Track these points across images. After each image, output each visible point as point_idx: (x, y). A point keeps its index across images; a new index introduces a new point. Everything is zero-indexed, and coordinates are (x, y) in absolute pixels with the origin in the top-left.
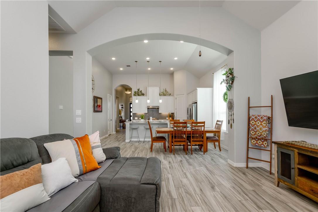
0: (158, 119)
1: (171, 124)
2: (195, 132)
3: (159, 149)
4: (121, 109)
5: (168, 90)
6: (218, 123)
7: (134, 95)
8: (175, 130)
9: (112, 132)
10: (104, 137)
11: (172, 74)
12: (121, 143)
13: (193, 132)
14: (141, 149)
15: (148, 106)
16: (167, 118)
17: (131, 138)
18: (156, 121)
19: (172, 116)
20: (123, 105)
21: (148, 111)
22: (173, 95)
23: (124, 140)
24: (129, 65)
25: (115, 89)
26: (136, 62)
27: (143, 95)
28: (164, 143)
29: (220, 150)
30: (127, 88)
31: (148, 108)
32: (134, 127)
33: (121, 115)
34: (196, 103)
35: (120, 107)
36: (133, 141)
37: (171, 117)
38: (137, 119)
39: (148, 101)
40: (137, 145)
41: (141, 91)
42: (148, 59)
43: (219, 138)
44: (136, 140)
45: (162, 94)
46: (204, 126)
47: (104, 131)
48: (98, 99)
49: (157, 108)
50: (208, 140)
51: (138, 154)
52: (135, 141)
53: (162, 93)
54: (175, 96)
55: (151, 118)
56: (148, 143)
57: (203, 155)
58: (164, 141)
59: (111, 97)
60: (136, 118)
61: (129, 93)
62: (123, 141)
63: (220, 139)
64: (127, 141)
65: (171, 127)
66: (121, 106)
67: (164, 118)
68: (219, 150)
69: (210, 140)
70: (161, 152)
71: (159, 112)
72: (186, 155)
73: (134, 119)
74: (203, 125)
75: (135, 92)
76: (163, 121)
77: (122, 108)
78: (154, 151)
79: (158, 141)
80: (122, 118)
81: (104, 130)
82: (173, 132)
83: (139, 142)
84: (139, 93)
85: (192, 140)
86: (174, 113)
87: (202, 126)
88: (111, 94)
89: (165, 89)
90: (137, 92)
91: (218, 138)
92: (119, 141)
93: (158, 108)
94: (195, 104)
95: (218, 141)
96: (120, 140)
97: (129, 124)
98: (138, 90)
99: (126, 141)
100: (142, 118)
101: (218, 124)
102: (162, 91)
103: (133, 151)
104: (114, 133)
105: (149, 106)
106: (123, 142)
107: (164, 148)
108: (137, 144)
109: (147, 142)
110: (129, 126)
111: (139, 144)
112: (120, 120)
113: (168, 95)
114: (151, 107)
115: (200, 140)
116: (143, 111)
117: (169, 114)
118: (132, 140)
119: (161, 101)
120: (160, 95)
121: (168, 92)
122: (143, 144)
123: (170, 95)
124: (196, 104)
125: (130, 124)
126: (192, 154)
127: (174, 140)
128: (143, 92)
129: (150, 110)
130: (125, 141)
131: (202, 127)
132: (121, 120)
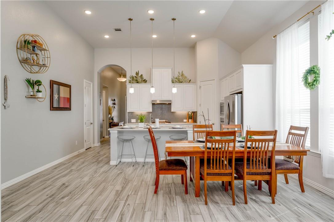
0: (170, 123)
1: (196, 134)
2: (253, 152)
3: (173, 185)
4: (111, 105)
5: (186, 74)
6: (293, 131)
7: (130, 82)
8: (208, 148)
9: (94, 143)
10: (76, 153)
11: (193, 47)
12: (102, 167)
13: (249, 153)
14: (135, 183)
15: (152, 101)
16: (185, 121)
17: (121, 156)
18: (167, 127)
19: (193, 117)
20: (114, 99)
21: (153, 108)
22: (195, 82)
23: (108, 162)
24: (118, 28)
25: (98, 72)
26: (130, 19)
27: (145, 81)
28: (182, 176)
29: (303, 191)
30: (121, 72)
31: (153, 104)
32: (126, 137)
33: (111, 115)
34: (241, 93)
35: (110, 103)
36: (125, 162)
37: (191, 119)
38: (135, 122)
39: (153, 91)
40: (130, 172)
41: (142, 75)
42: (151, 12)
43: (299, 163)
44: (130, 160)
45: (177, 80)
46: (274, 140)
47: (76, 144)
48: (61, 87)
49: (167, 103)
50: (278, 169)
51: (127, 199)
52: (128, 163)
53: (176, 78)
54: (199, 83)
55: (157, 120)
56: (151, 167)
57: (272, 205)
58: (183, 172)
59: (92, 85)
60: (133, 121)
61: (123, 80)
62: (106, 163)
63: (302, 168)
64: (113, 163)
65: (196, 139)
66: (112, 102)
67: (179, 120)
68: (300, 190)
69: (282, 169)
70: (176, 194)
71: (172, 111)
72: (234, 204)
73: (130, 122)
74: (272, 137)
75: (132, 78)
76: (178, 126)
77: (114, 104)
78: (162, 191)
79: (170, 172)
80: (112, 119)
81: (76, 142)
82: (203, 152)
83: (135, 164)
84: (138, 79)
85: (246, 170)
86: (197, 112)
87: (269, 141)
88: (92, 80)
89: (181, 72)
90: (135, 78)
91: (298, 165)
92: (98, 163)
93: (170, 104)
94: (238, 94)
95: (299, 171)
96: (101, 161)
97: (117, 132)
98: (137, 74)
99: (111, 164)
100: (141, 121)
101: (294, 134)
102: (176, 76)
103: (117, 191)
104: (97, 144)
105: (156, 101)
106: (106, 166)
107: (183, 183)
108: (130, 170)
109: (149, 166)
110: (116, 136)
111: (135, 170)
112: (110, 124)
113: (186, 82)
114: (158, 102)
115: (265, 171)
116: (145, 108)
117: (188, 114)
118: (123, 160)
119: (174, 90)
120: (173, 82)
121: (186, 77)
122: (142, 171)
123: (189, 82)
124: (240, 95)
125: (119, 132)
126: (246, 203)
127: (206, 171)
128: (145, 77)
129: (156, 107)
130: (109, 164)
131: (270, 143)
132: (112, 123)
